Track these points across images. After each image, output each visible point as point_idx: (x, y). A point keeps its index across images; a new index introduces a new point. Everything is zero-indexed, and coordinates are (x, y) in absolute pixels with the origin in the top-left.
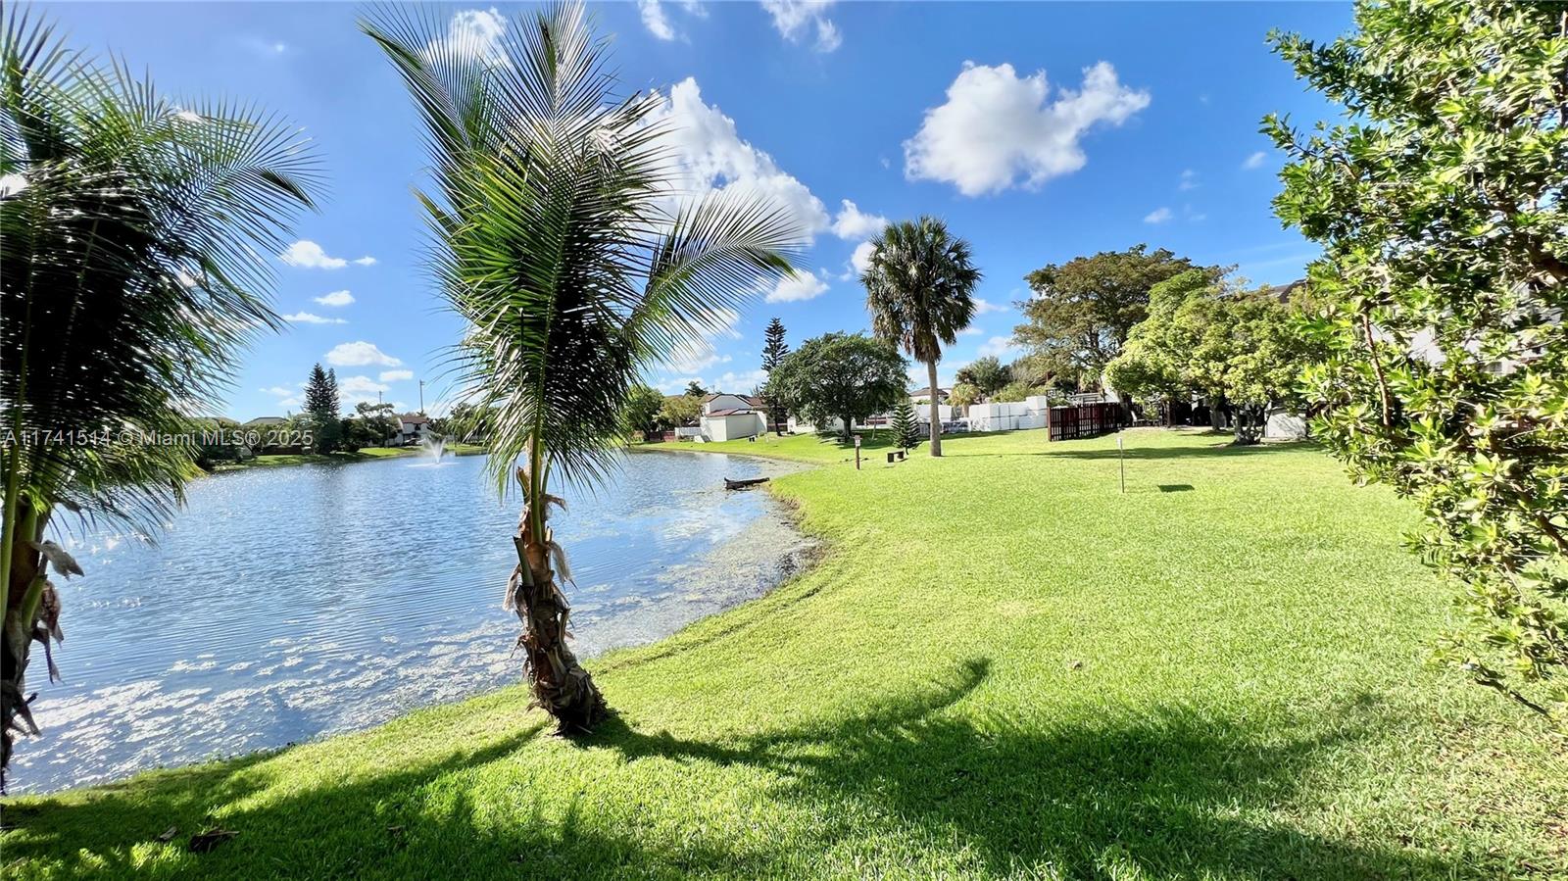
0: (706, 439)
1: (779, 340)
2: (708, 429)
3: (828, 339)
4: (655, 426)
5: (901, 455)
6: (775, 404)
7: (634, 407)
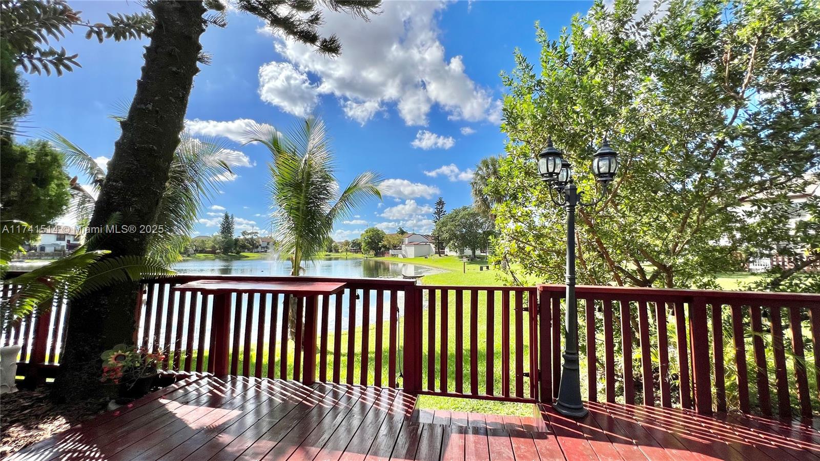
1: (442, 208)
2: (406, 251)
3: (465, 209)
4: (380, 249)
6: (439, 240)
7: (370, 238)
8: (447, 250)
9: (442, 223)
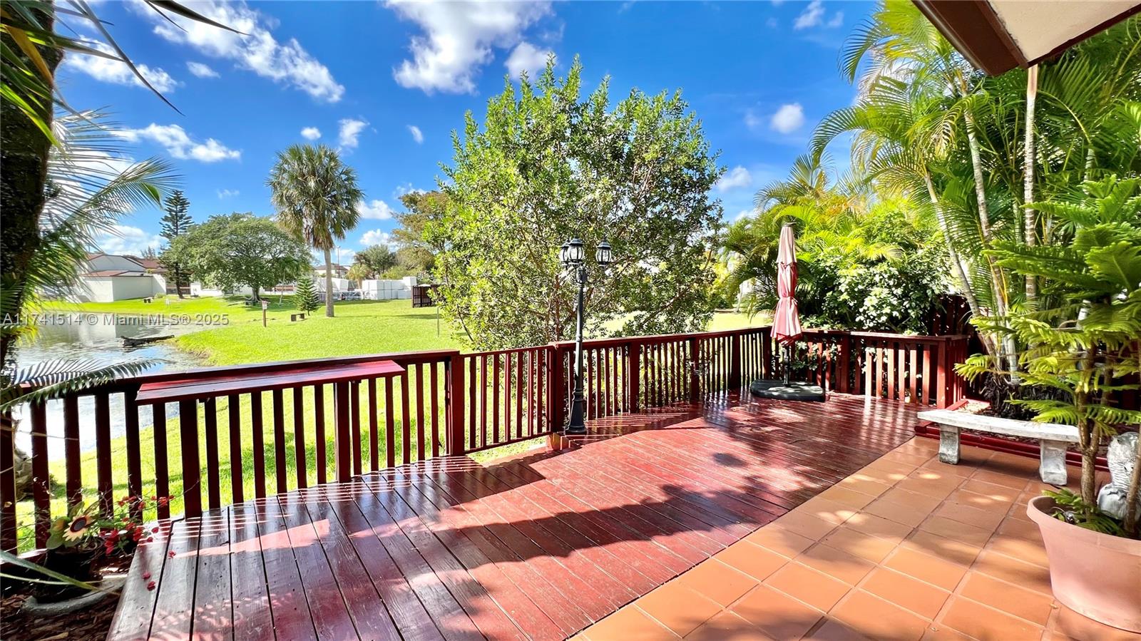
0: (83, 299)
1: (181, 211)
2: (87, 289)
3: (236, 218)
5: (302, 316)
6: (177, 269)
8: (195, 287)
9: (187, 240)
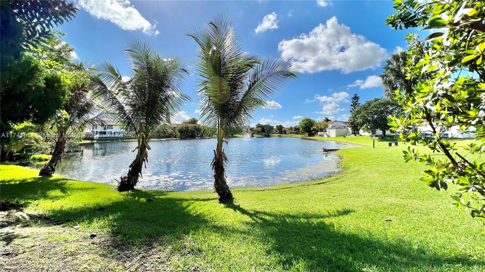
0: (328, 136)
1: (357, 102)
2: (329, 132)
4: (312, 131)
6: (354, 124)
7: (305, 125)
8: (361, 131)
9: (357, 112)
